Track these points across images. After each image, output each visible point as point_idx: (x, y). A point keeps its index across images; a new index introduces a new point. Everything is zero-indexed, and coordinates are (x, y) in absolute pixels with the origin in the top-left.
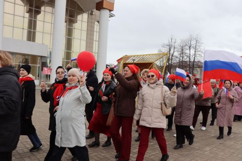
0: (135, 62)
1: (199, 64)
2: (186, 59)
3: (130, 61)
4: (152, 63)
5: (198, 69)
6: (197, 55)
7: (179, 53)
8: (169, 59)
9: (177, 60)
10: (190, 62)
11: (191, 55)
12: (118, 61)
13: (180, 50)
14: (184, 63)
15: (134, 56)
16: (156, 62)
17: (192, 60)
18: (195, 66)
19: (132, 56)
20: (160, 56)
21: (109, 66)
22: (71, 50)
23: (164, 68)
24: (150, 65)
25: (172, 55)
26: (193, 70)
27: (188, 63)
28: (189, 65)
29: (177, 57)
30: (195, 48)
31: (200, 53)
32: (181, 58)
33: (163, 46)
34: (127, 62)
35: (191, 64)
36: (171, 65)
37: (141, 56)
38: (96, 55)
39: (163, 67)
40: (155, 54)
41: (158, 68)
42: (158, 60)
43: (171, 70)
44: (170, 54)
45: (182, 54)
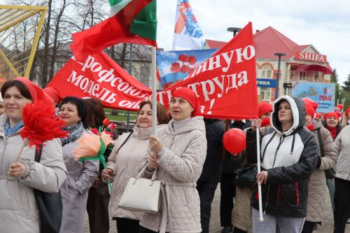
7: (82, 10)
8: (46, 29)
23: (31, 58)
29: (73, 24)
39: (27, 54)
41: (9, 58)
42: (7, 28)
43: (53, 65)
44: (50, 11)
45: (90, 15)
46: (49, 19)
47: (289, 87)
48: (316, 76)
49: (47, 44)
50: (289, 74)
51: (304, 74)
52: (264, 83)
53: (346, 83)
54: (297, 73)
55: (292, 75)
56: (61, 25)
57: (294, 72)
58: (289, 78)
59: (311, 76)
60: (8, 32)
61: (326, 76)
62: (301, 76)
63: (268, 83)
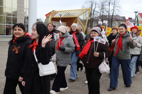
0: (62, 16)
1: (117, 18)
2: (106, 14)
3: (57, 16)
4: (76, 18)
5: (116, 22)
6: (116, 10)
8: (91, 14)
9: (98, 15)
10: (109, 16)
11: (110, 10)
12: (46, 15)
13: (101, 6)
14: (104, 17)
15: (61, 12)
16: (80, 17)
17: (111, 14)
18: (113, 20)
19: (59, 12)
20: (84, 11)
21: (38, 20)
22: (3, 6)
24: (75, 19)
25: (94, 10)
26: (112, 23)
27: (108, 17)
28: (109, 19)
29: (98, 12)
30: (114, 4)
31: (118, 8)
32: (102, 13)
33: (86, 3)
34: (55, 17)
35: (110, 18)
36: (93, 19)
37: (67, 11)
38: (28, 10)
39: (86, 21)
40: (79, 10)
41: (82, 22)
42: (81, 15)
43: (92, 23)
44: (92, 9)
45: (102, 9)
46: (91, 11)
49: (91, 18)
56: (94, 13)
60: (82, 15)
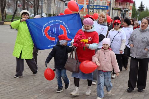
47: (114, 9)
48: (127, 4)
50: (114, 3)
51: (121, 3)
52: (103, 7)
53: (139, 7)
54: (118, 3)
55: (116, 4)
57: (117, 2)
58: (114, 5)
59: (124, 4)
61: (131, 4)
62: (120, 4)
63: (105, 8)
